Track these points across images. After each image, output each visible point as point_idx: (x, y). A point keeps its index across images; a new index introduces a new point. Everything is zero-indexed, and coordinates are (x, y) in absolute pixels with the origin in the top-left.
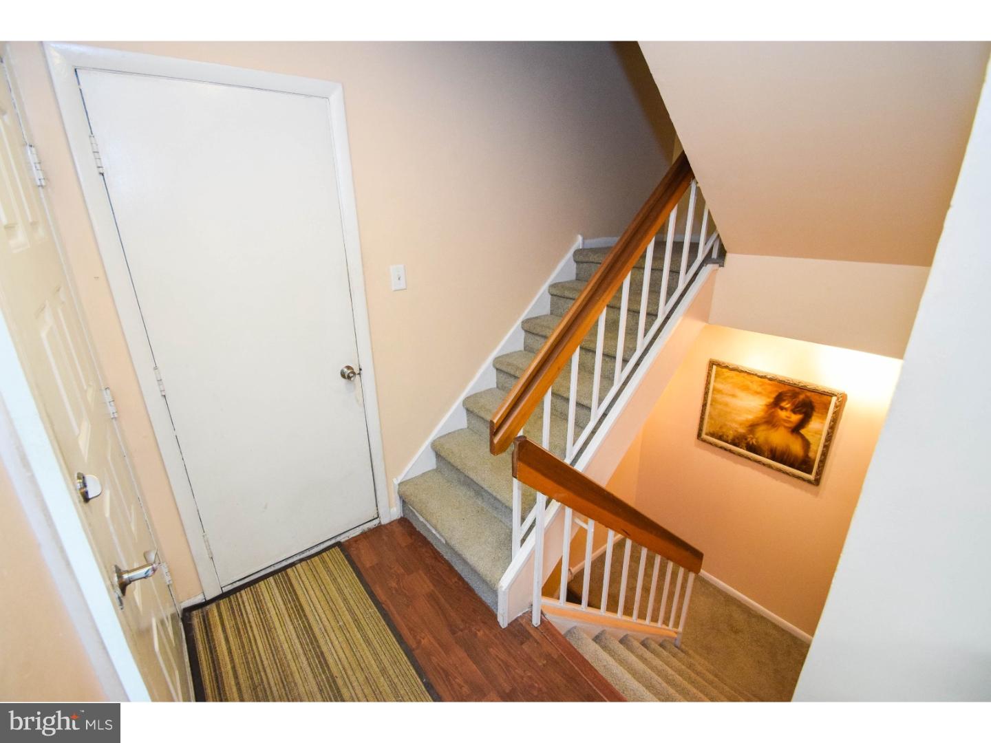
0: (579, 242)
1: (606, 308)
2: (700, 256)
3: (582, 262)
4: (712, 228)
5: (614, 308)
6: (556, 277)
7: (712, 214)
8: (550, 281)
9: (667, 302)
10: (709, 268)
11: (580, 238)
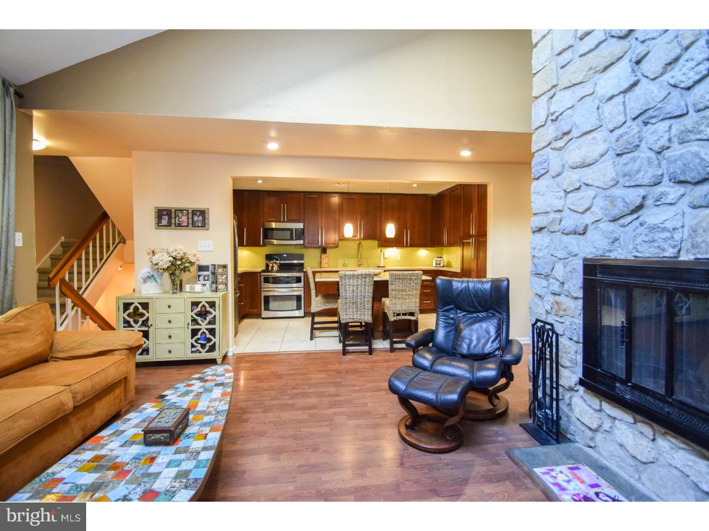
0: (63, 239)
1: (76, 261)
2: (117, 241)
3: (66, 247)
4: (119, 233)
5: (80, 259)
6: (54, 251)
7: (120, 231)
8: (50, 253)
9: (93, 272)
10: (120, 245)
11: (63, 238)
